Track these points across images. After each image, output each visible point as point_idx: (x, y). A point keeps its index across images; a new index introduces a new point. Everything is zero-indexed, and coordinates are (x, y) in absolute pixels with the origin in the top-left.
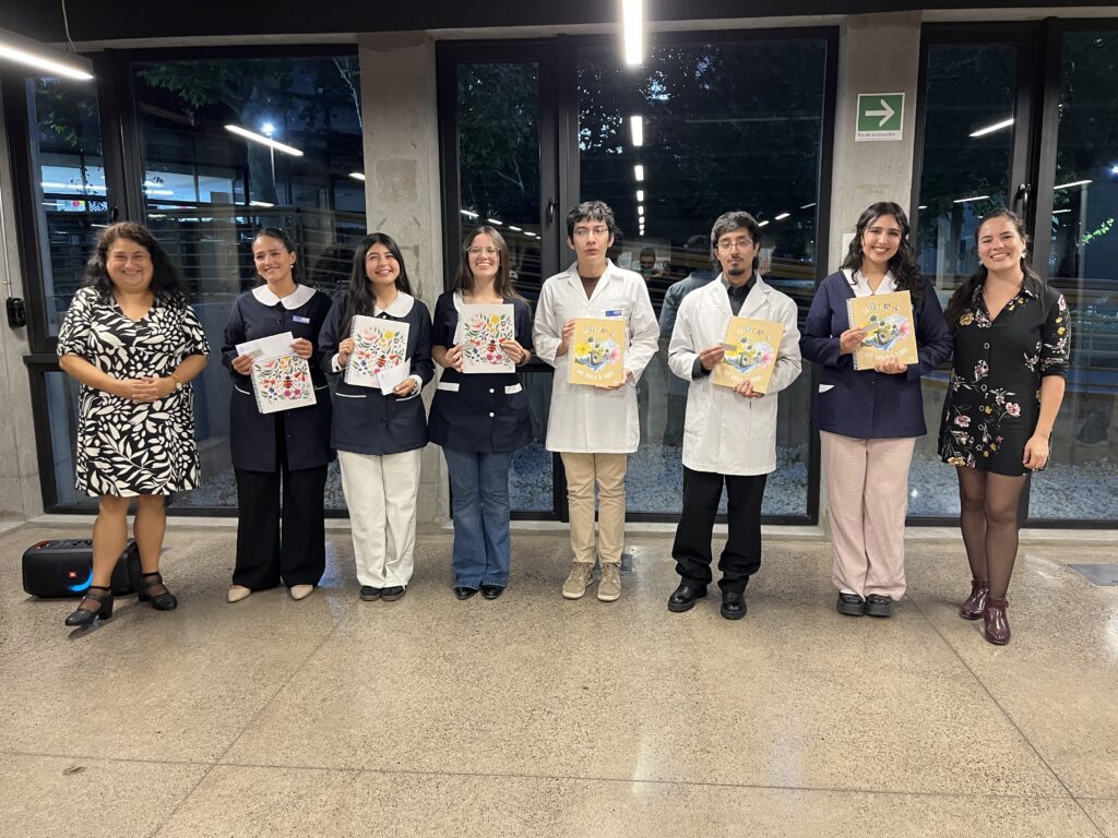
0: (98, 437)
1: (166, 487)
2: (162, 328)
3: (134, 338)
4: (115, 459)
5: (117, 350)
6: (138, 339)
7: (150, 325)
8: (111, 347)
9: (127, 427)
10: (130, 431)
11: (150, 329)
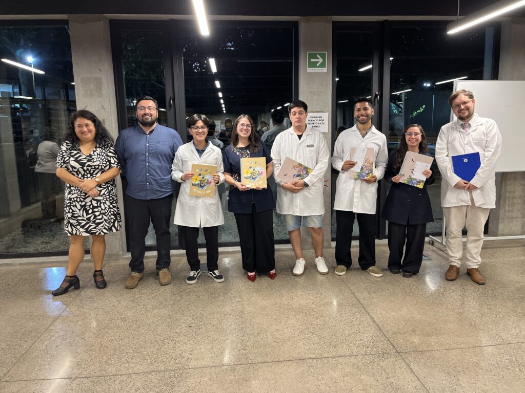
0: (71, 208)
1: (102, 231)
2: (98, 158)
3: (85, 163)
4: (79, 218)
5: (78, 169)
6: (88, 163)
7: (93, 157)
8: (75, 168)
9: (83, 203)
10: (85, 205)
11: (93, 159)
